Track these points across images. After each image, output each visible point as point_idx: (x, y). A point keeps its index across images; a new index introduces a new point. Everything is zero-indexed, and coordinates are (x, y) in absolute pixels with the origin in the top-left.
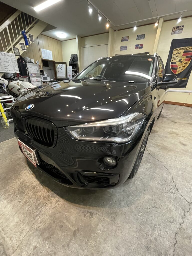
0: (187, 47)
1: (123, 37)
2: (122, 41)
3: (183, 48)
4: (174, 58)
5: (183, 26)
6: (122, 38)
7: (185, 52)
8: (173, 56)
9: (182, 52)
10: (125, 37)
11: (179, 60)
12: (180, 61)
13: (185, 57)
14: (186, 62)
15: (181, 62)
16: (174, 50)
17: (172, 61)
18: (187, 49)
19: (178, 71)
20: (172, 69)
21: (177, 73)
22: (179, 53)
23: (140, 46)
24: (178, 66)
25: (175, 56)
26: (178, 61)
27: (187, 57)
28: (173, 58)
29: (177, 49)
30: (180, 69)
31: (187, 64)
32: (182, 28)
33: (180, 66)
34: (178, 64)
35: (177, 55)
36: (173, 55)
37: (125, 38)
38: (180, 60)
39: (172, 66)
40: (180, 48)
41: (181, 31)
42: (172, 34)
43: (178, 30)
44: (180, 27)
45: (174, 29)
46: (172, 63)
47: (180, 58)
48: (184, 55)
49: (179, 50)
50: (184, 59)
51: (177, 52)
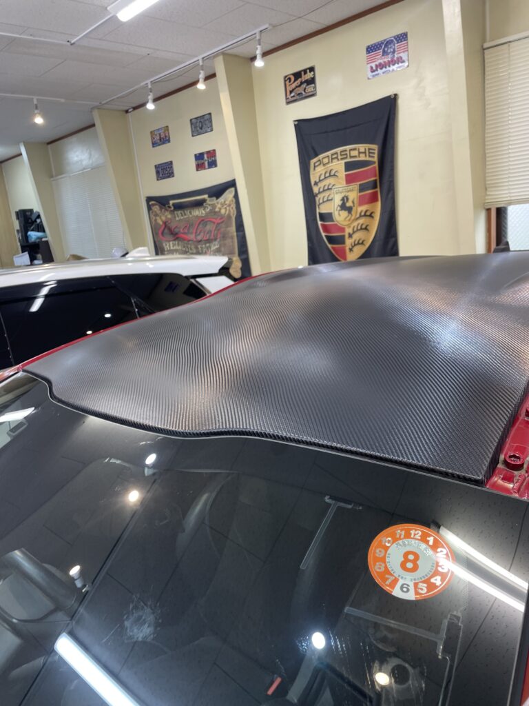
0: (348, 148)
1: (153, 129)
2: (154, 144)
3: (338, 150)
4: (321, 196)
6: (151, 132)
7: (349, 166)
8: (316, 190)
9: (339, 166)
10: (158, 130)
11: (337, 200)
12: (343, 207)
13: (356, 186)
14: (364, 208)
15: (349, 210)
17: (321, 207)
19: (351, 250)
20: (330, 240)
22: (332, 174)
23: (208, 158)
24: (343, 230)
26: (336, 206)
27: (362, 188)
28: (317, 195)
29: (321, 156)
30: (353, 241)
31: (371, 216)
32: (309, 75)
33: (349, 226)
34: (340, 217)
35: (327, 182)
37: (160, 134)
38: (343, 199)
39: (326, 228)
40: (329, 153)
41: (310, 88)
42: (288, 103)
43: (302, 83)
44: (305, 71)
45: (287, 82)
46: (323, 217)
47: (343, 195)
48: (349, 180)
49: (326, 161)
50: (353, 195)
51: (323, 172)
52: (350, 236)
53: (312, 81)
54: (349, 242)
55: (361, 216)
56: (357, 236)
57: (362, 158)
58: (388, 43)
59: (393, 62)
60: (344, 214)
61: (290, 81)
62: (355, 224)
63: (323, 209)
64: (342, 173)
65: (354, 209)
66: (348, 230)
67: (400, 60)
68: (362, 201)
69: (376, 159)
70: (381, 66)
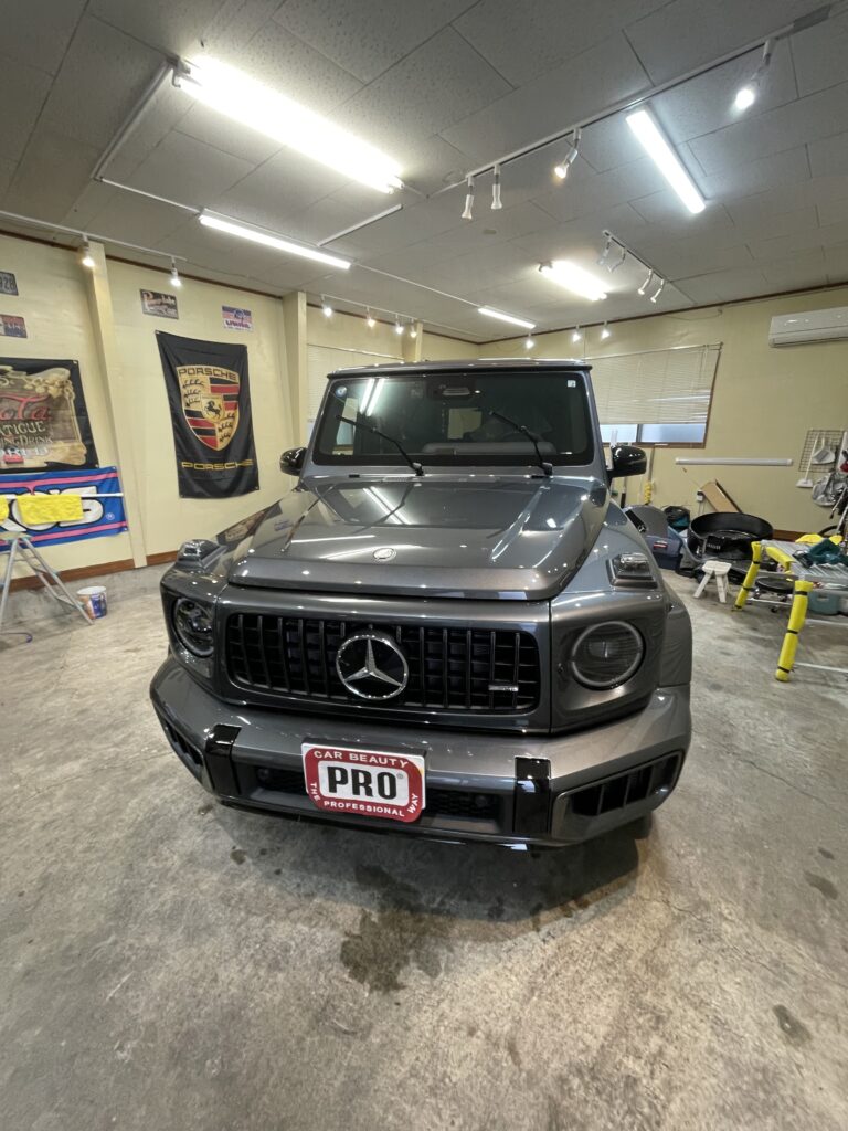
0: (212, 368)
3: (204, 367)
4: (190, 397)
5: (173, 298)
7: (213, 381)
8: (184, 391)
9: (205, 379)
11: (205, 403)
12: (210, 408)
13: (221, 396)
14: (232, 412)
15: (217, 412)
16: (178, 368)
17: (188, 405)
18: (217, 373)
19: (221, 440)
20: (199, 432)
21: (221, 446)
22: (198, 382)
23: (5, 323)
24: (213, 425)
25: (189, 388)
26: (204, 407)
27: (226, 398)
28: (186, 396)
29: (187, 367)
30: (223, 433)
31: (233, 417)
32: (170, 301)
33: (218, 423)
34: (209, 416)
35: (194, 388)
36: (181, 386)
38: (210, 403)
39: (194, 423)
40: (195, 367)
41: (172, 312)
42: (145, 313)
43: (162, 304)
44: (166, 297)
45: (145, 296)
46: (190, 413)
47: (209, 400)
48: (214, 390)
49: (191, 371)
50: (219, 402)
51: (189, 379)
52: (220, 430)
53: (174, 307)
54: (219, 435)
55: (229, 417)
56: (226, 431)
57: (224, 377)
58: (238, 312)
59: (241, 325)
60: (212, 414)
61: (148, 295)
62: (224, 422)
63: (193, 408)
64: (208, 384)
65: (221, 413)
66: (217, 427)
67: (247, 326)
68: (227, 407)
69: (238, 380)
70: (235, 324)
